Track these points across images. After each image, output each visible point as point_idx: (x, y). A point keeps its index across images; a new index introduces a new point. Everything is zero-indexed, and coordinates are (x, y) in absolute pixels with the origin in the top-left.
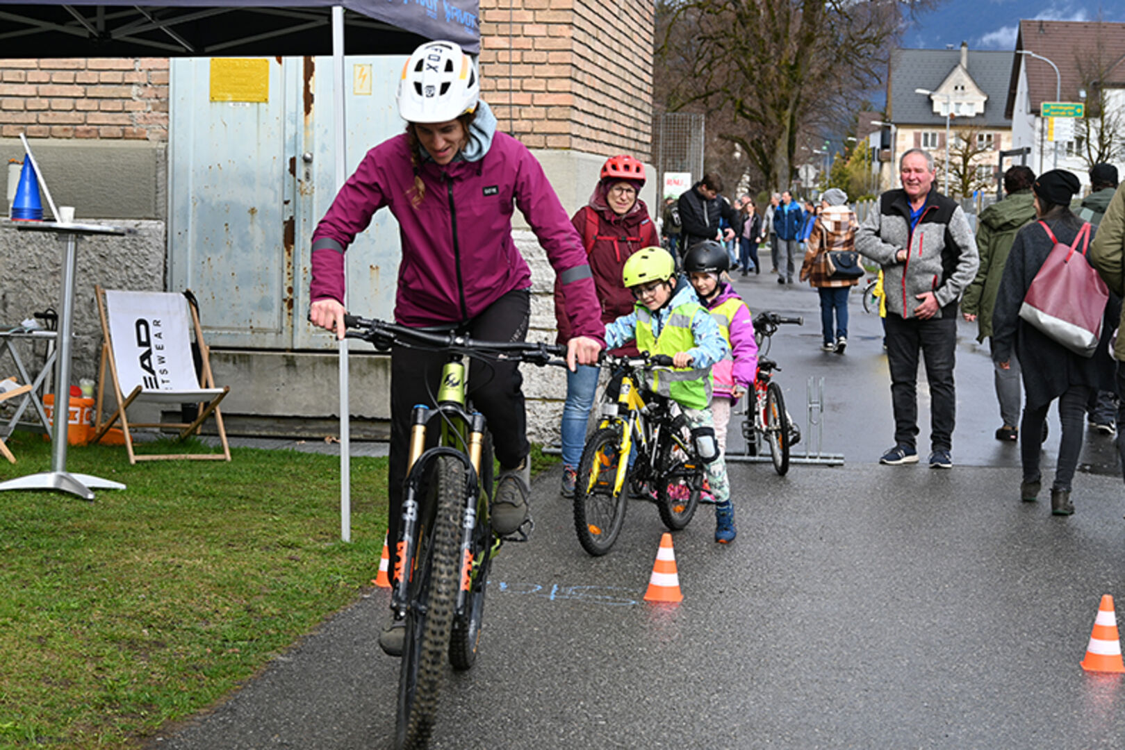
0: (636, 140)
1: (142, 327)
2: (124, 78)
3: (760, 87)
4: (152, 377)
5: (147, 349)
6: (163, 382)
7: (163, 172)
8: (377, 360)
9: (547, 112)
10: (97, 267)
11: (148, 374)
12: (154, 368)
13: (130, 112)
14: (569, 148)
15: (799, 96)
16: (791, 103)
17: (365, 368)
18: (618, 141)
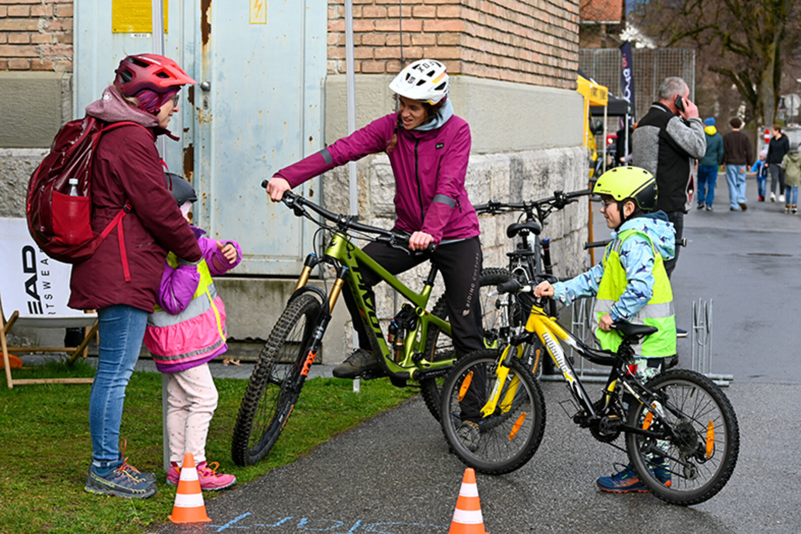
0: (557, 68)
1: (29, 254)
2: (30, 12)
3: (746, 22)
4: (37, 301)
5: (32, 275)
6: (47, 306)
7: (68, 102)
8: (273, 283)
9: (437, 39)
10: (6, 194)
11: (33, 299)
12: (38, 293)
13: (37, 44)
14: (460, 74)
15: (783, 30)
16: (776, 38)
17: (261, 291)
18: (529, 67)
